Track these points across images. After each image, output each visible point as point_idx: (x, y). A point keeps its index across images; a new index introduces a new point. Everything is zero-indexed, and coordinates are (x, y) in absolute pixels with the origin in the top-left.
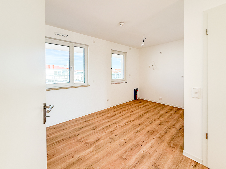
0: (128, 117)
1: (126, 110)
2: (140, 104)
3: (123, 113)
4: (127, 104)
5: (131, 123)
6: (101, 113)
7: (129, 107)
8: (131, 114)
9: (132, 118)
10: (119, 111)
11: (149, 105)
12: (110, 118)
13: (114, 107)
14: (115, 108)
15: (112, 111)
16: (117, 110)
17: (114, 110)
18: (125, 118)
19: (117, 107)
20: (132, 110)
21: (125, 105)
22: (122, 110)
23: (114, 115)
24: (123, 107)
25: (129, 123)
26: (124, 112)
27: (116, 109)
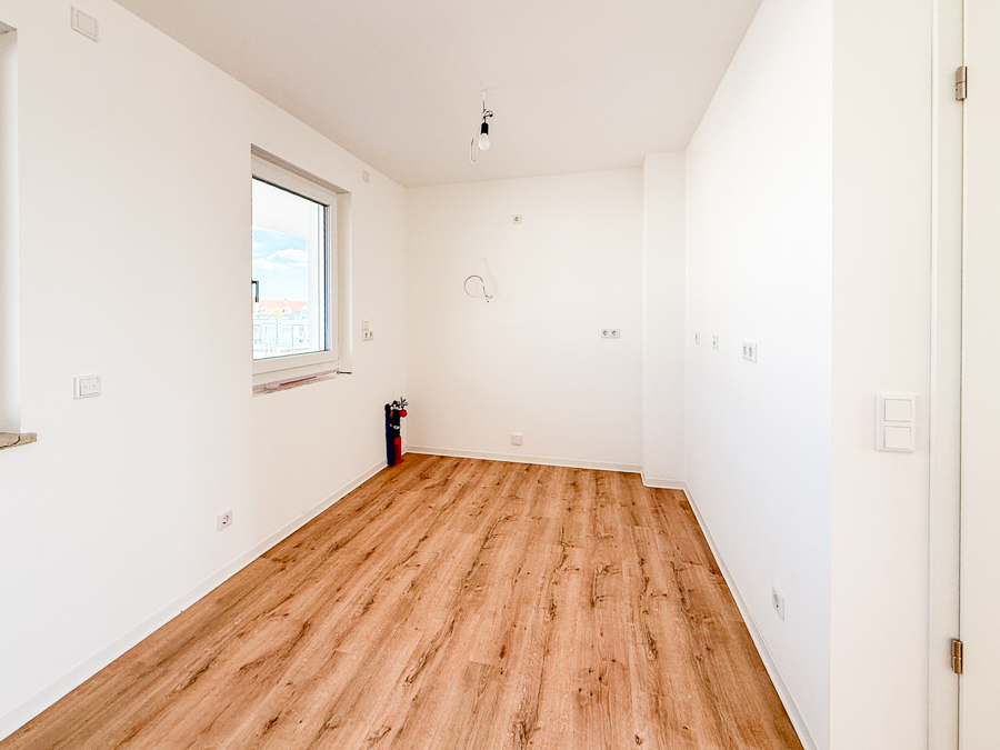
0: (404, 610)
1: (369, 554)
2: (428, 485)
3: (357, 589)
4: (357, 501)
5: (446, 658)
6: (166, 660)
7: (377, 523)
8: (411, 575)
9: (433, 618)
10: (323, 583)
11: (474, 480)
12: (269, 681)
13: (281, 557)
14: (285, 560)
15: (267, 597)
16: (310, 578)
17: (282, 583)
18: (388, 629)
19: (303, 552)
20: (404, 540)
21: (351, 517)
22: (342, 559)
23: (302, 634)
24: (338, 538)
25: (438, 671)
26: (366, 579)
27: (293, 571)
